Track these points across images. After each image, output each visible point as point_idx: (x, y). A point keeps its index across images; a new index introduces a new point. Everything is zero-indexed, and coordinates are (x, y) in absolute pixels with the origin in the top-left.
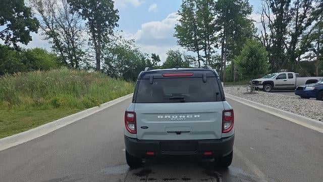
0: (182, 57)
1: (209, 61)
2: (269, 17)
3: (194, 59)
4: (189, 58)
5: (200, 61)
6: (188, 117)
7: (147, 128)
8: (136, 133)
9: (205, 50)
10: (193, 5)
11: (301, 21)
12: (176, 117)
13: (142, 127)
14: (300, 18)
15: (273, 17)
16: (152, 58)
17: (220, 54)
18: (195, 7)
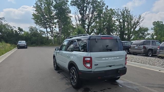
0: (38, 31)
1: (53, 34)
2: (78, 16)
3: (44, 32)
4: (41, 32)
5: (48, 34)
6: (115, 58)
7: (98, 65)
8: (92, 68)
9: (50, 28)
10: (41, 4)
11: (91, 20)
12: (110, 58)
13: (95, 65)
14: (90, 19)
15: (80, 16)
16: (19, 29)
17: (58, 31)
18: (43, 5)
